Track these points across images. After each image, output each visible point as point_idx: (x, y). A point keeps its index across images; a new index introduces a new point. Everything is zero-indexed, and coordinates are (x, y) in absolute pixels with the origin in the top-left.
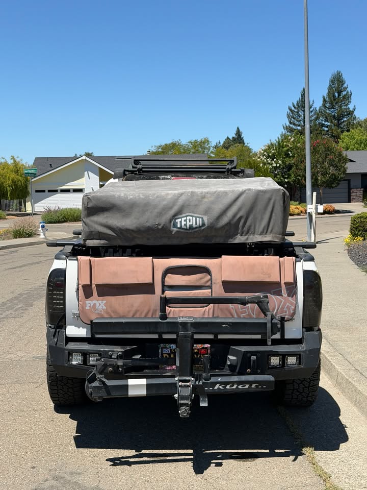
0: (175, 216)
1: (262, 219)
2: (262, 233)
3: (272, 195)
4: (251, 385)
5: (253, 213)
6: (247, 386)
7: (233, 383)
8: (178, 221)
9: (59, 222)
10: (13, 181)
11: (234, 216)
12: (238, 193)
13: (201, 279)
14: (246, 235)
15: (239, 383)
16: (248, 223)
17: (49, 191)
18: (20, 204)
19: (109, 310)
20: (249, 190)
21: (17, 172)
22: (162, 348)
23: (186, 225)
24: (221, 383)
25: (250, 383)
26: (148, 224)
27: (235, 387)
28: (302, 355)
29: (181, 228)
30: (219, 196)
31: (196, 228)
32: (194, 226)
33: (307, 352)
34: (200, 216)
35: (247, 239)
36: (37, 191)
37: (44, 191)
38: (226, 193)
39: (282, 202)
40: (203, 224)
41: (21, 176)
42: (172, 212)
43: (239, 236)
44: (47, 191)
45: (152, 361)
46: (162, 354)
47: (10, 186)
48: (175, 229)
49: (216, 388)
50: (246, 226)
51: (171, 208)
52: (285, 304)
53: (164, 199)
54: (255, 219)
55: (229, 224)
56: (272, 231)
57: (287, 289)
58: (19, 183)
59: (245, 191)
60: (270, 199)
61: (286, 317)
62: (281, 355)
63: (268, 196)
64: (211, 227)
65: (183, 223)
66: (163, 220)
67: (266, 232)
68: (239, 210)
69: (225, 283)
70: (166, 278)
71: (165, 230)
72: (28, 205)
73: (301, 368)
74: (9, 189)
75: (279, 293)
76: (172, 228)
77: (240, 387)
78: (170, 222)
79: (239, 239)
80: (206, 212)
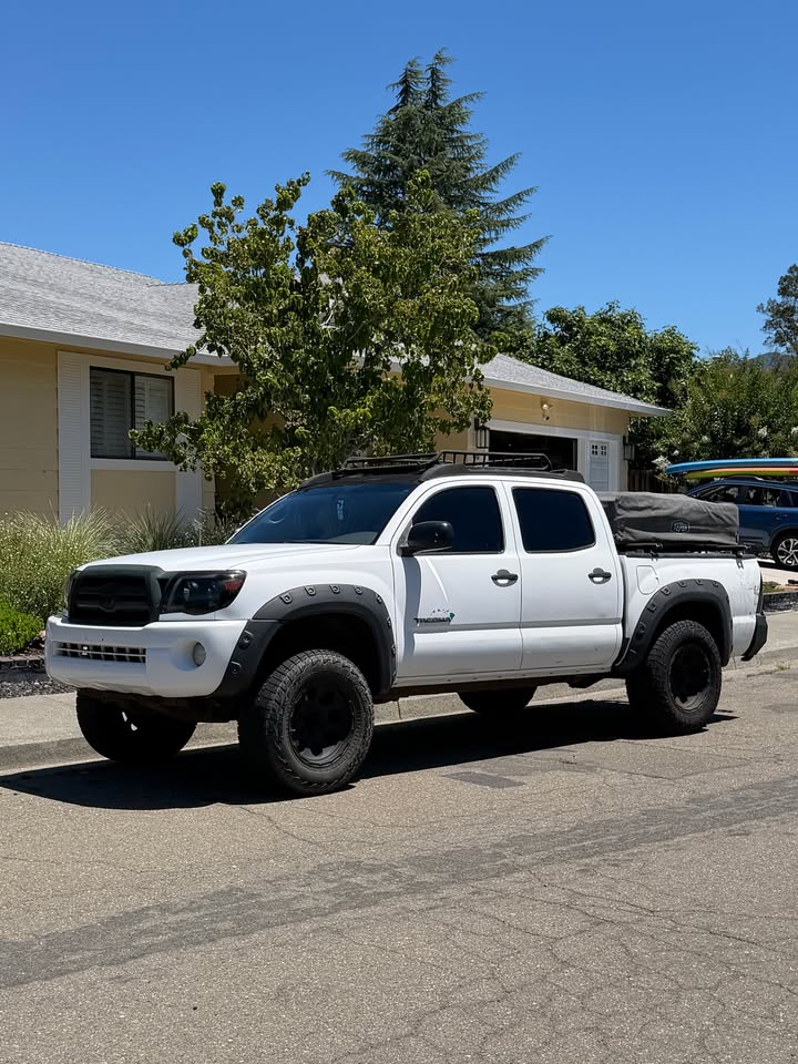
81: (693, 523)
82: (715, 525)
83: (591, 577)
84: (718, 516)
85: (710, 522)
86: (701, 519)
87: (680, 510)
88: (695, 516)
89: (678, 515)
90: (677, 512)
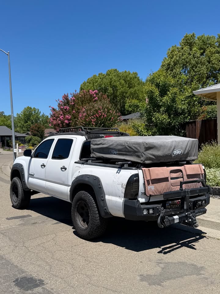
0: (173, 150)
5: (192, 149)
8: (174, 152)
11: (188, 150)
13: (179, 174)
14: (190, 157)
16: (191, 152)
23: (177, 154)
26: (166, 154)
29: (175, 155)
32: (179, 154)
34: (180, 150)
40: (181, 153)
48: (173, 155)
51: (172, 147)
55: (187, 153)
57: (202, 176)
59: (189, 140)
60: (195, 144)
66: (170, 152)
67: (195, 156)
68: (189, 147)
70: (171, 175)
71: (171, 156)
80: (181, 148)
81: (119, 150)
82: (129, 152)
83: (62, 168)
84: (130, 147)
85: (127, 150)
86: (122, 149)
87: (112, 145)
88: (120, 147)
89: (111, 147)
90: (110, 146)
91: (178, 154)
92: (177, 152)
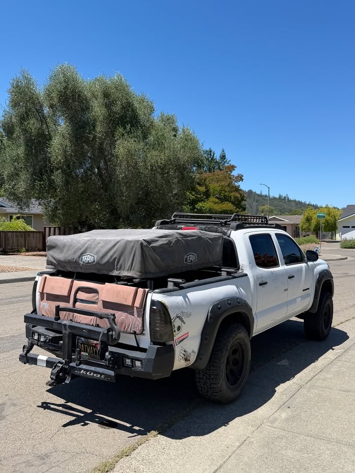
0: (82, 254)
1: (129, 260)
2: (128, 270)
3: (134, 244)
4: (101, 376)
5: (124, 255)
6: (99, 376)
7: (91, 371)
8: (83, 257)
9: (352, 248)
10: (326, 221)
11: (111, 257)
12: (117, 241)
13: (94, 297)
14: (119, 270)
15: (95, 372)
16: (120, 263)
17: (352, 227)
18: (332, 235)
19: (50, 310)
20: (123, 239)
21: (329, 215)
22: (78, 339)
23: (86, 260)
24: (85, 370)
25: (101, 374)
26: (69, 258)
27: (92, 374)
28: (143, 361)
29: (84, 262)
30: (107, 242)
31: (91, 263)
32: (90, 262)
33: (146, 360)
34: (93, 255)
35: (120, 273)
36: (344, 227)
37: (349, 227)
38: (110, 241)
39: (140, 249)
40: (94, 261)
41: (332, 217)
42: (80, 252)
43: (115, 271)
44: (351, 227)
45: (54, 346)
46: (78, 343)
47: (323, 223)
48: (82, 263)
49: (81, 372)
50: (119, 264)
51: (81, 249)
52: (135, 322)
53: (79, 243)
54: (124, 259)
55: (108, 262)
56: (133, 269)
57: (137, 312)
58: (330, 222)
59: (120, 241)
60: (133, 247)
61: (137, 331)
62: (130, 358)
63: (132, 244)
64: (98, 263)
65: (85, 259)
66: (76, 256)
67: (131, 269)
68: (115, 253)
69: (104, 302)
70: (78, 294)
71: (76, 263)
72: (338, 235)
73: (141, 371)
74: (323, 225)
75: (132, 314)
76: (80, 262)
77: (95, 375)
78: (79, 257)
79: (115, 273)
80: (97, 253)
91: (88, 261)
92: (88, 258)
